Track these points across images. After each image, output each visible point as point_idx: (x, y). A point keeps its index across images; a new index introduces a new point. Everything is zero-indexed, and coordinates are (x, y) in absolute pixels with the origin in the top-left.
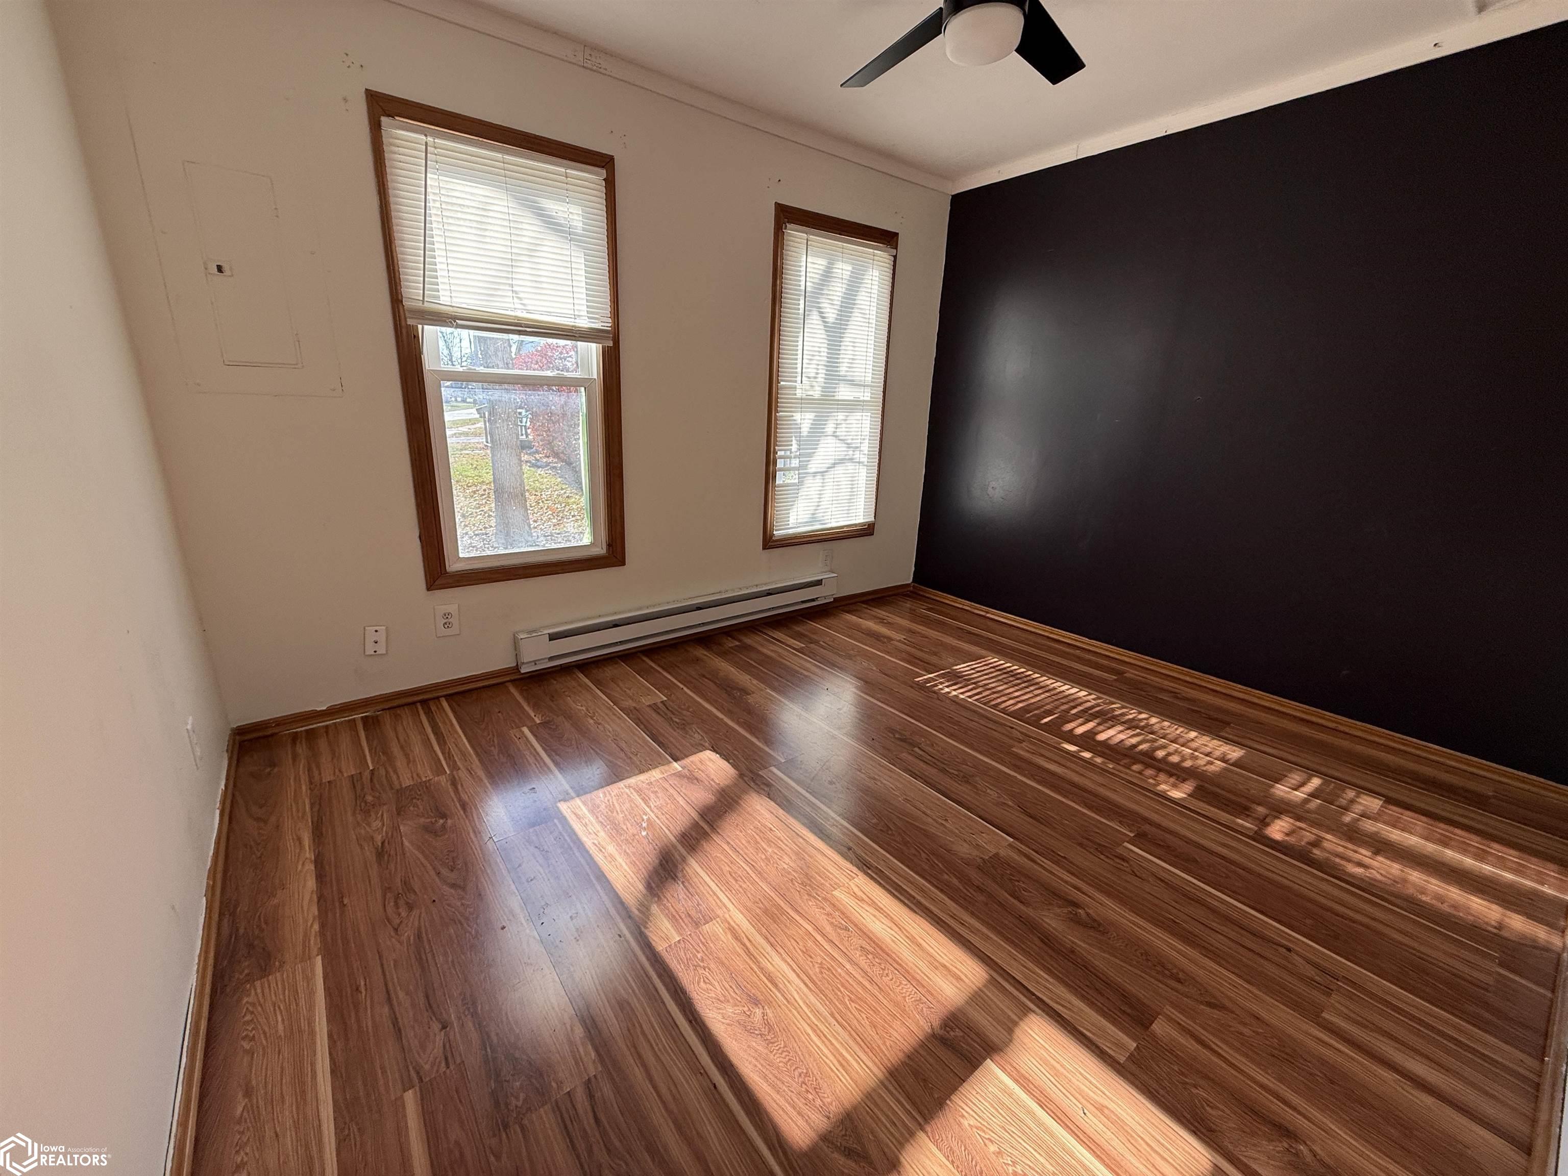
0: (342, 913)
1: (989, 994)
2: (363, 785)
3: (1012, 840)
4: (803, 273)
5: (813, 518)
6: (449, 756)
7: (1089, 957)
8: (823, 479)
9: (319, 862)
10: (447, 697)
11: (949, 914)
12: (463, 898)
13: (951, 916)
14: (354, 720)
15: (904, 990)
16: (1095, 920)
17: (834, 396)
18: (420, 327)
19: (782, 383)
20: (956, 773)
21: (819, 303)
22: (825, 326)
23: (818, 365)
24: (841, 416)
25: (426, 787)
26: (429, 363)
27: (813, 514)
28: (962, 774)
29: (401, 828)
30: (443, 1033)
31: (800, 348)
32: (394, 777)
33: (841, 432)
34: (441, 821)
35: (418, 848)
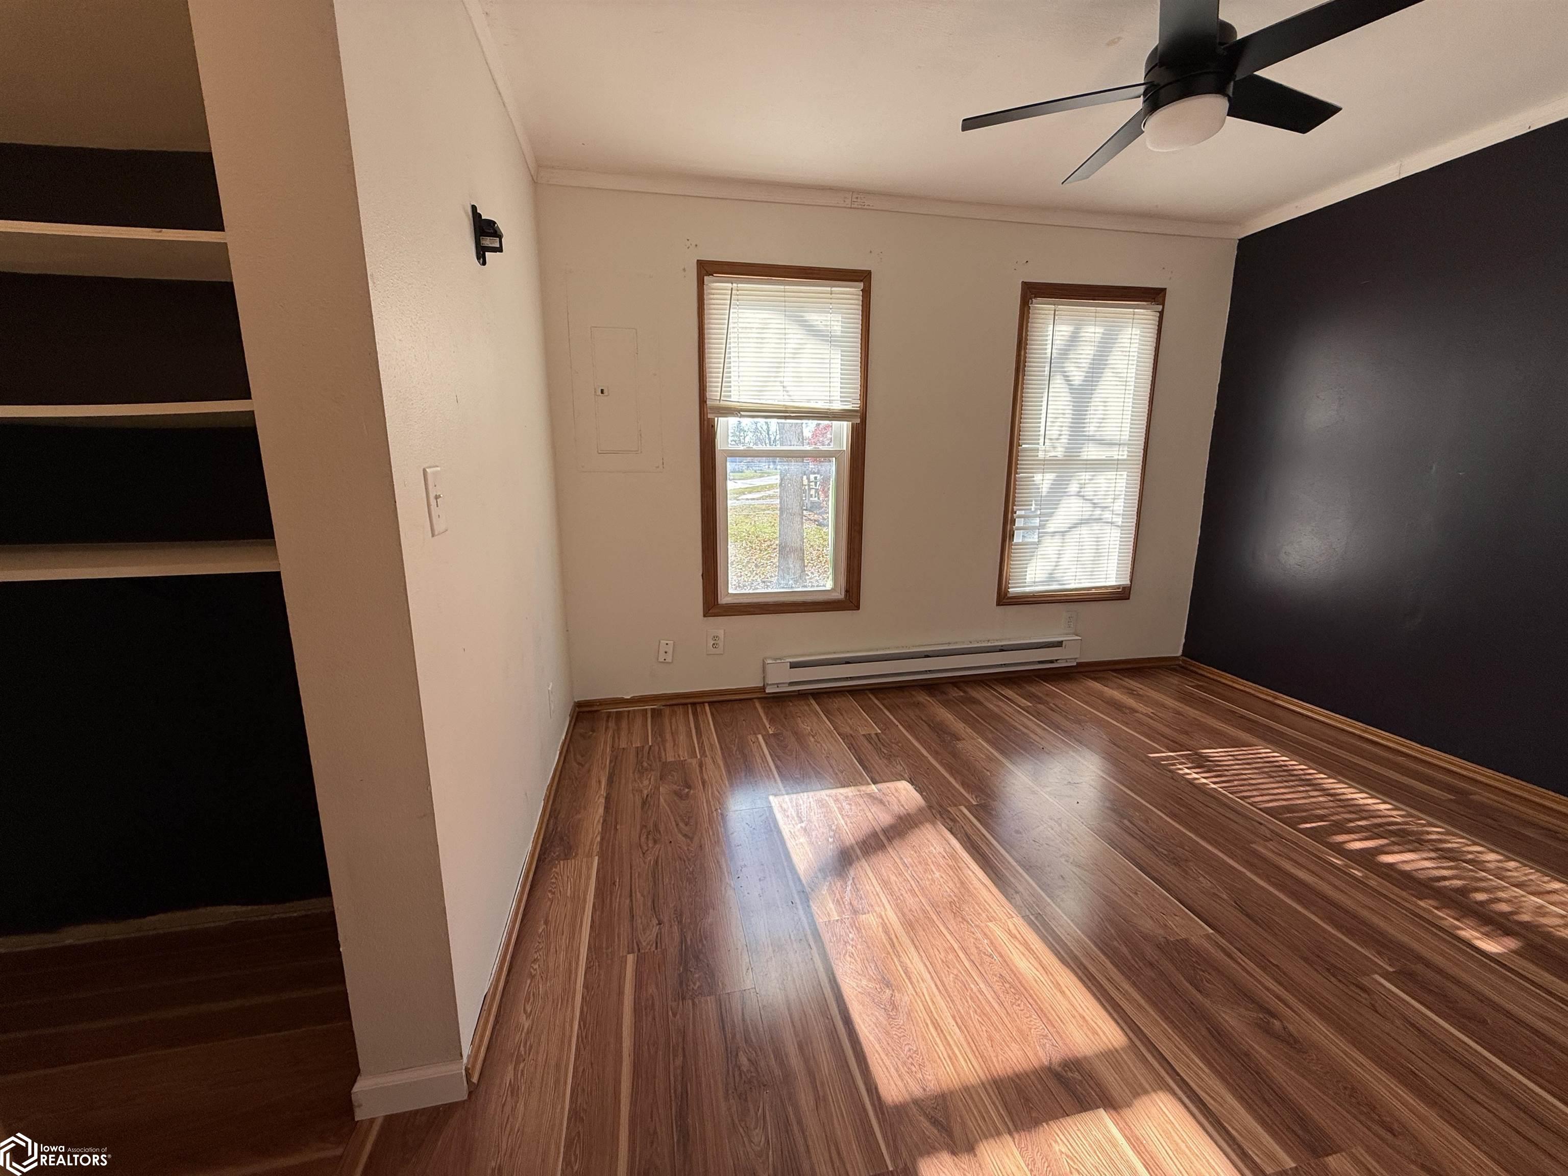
0: (615, 834)
1: (1125, 1057)
2: (643, 754)
3: (1212, 931)
4: (1050, 342)
5: (1050, 578)
6: (702, 747)
7: (1268, 1068)
8: (1063, 539)
9: (608, 799)
10: (710, 703)
11: (1106, 977)
12: (689, 845)
13: (1108, 979)
14: (646, 709)
15: (1032, 1023)
16: (1291, 1035)
17: (1079, 456)
18: (716, 419)
19: (1023, 446)
20: (1165, 852)
21: (1063, 367)
22: (1070, 389)
23: (1062, 426)
24: (1085, 476)
25: (682, 764)
26: (721, 444)
27: (1051, 574)
28: (1172, 855)
29: (661, 788)
30: (658, 927)
31: (1044, 411)
32: (663, 754)
33: (1088, 491)
34: (687, 790)
35: (669, 805)
